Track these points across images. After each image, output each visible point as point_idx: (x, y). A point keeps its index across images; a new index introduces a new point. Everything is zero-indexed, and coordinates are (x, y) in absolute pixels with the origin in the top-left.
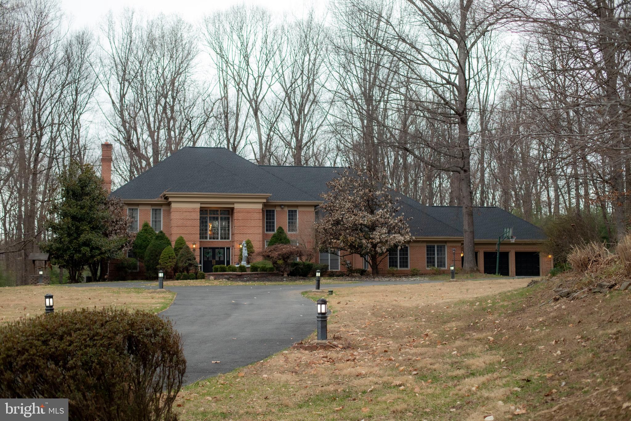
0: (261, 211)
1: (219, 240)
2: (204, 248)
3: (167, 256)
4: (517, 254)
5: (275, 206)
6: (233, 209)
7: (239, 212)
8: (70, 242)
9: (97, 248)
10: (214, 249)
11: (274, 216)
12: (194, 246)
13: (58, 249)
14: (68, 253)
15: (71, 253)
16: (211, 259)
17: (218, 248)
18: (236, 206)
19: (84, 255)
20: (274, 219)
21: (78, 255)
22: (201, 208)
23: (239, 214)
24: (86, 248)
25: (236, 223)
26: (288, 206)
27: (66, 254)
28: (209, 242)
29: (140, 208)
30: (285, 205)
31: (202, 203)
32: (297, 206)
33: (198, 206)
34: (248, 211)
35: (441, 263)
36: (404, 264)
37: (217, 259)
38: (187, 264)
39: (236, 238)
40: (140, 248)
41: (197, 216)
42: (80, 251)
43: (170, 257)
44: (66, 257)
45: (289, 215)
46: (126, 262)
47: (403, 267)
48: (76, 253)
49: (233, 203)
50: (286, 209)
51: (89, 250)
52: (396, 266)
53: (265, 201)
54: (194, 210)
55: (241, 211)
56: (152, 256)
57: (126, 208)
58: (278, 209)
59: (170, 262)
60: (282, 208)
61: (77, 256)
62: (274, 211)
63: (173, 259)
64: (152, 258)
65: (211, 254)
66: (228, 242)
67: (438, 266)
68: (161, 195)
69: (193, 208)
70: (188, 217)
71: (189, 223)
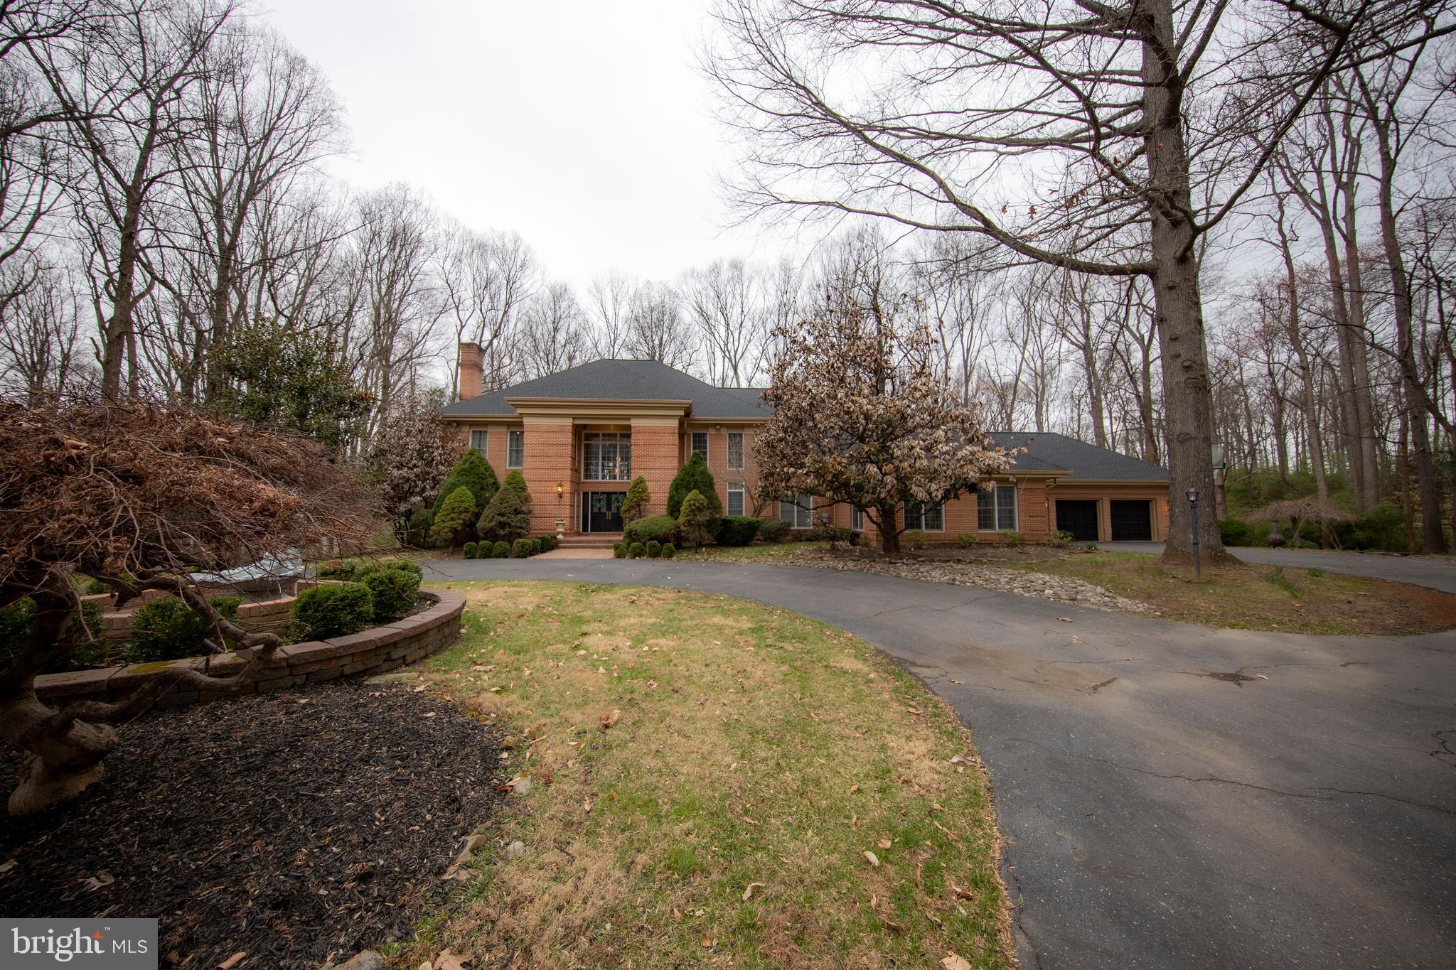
0: (677, 431)
2: (592, 493)
4: (1114, 504)
5: (707, 426)
6: (629, 427)
7: (638, 432)
10: (609, 494)
11: (705, 442)
12: (560, 489)
16: (604, 510)
17: (616, 493)
18: (634, 422)
20: (705, 448)
22: (575, 427)
23: (639, 436)
26: (728, 426)
28: (601, 483)
29: (490, 429)
30: (721, 425)
31: (575, 417)
32: (742, 427)
33: (569, 422)
34: (654, 432)
35: (1008, 522)
36: (935, 522)
37: (614, 510)
38: (493, 523)
41: (568, 438)
45: (730, 442)
47: (933, 527)
49: (628, 417)
50: (724, 432)
52: (919, 526)
53: (682, 413)
54: (561, 430)
55: (643, 431)
57: (465, 429)
58: (711, 431)
60: (718, 430)
62: (705, 435)
63: (460, 513)
65: (603, 503)
67: (1000, 527)
69: (560, 426)
70: (550, 441)
71: (553, 450)
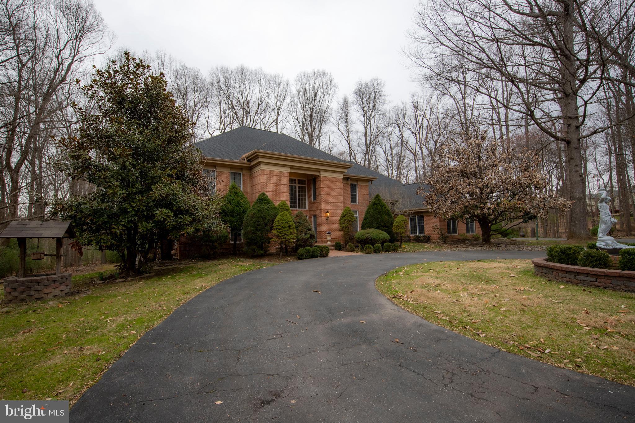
0: (341, 181)
1: (298, 209)
3: (287, 225)
6: (318, 176)
7: (324, 180)
8: (128, 198)
9: (187, 212)
13: (96, 213)
14: (123, 220)
15: (131, 221)
18: (323, 174)
19: (160, 224)
21: (145, 224)
22: (290, 173)
24: (165, 211)
25: (323, 191)
26: (352, 179)
27: (118, 223)
29: (218, 170)
31: (292, 167)
32: (357, 180)
33: (288, 170)
34: (332, 180)
36: (455, 231)
39: (324, 206)
40: (232, 216)
41: (287, 181)
42: (150, 217)
43: (289, 226)
44: (117, 230)
45: (351, 188)
46: (214, 235)
48: (140, 220)
49: (319, 171)
51: (172, 214)
54: (283, 175)
55: (326, 180)
56: (258, 225)
59: (291, 233)
60: (348, 181)
61: (143, 227)
64: (259, 227)
66: (306, 211)
68: (242, 157)
69: (283, 172)
70: (278, 182)
71: (279, 188)
